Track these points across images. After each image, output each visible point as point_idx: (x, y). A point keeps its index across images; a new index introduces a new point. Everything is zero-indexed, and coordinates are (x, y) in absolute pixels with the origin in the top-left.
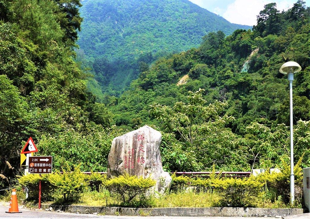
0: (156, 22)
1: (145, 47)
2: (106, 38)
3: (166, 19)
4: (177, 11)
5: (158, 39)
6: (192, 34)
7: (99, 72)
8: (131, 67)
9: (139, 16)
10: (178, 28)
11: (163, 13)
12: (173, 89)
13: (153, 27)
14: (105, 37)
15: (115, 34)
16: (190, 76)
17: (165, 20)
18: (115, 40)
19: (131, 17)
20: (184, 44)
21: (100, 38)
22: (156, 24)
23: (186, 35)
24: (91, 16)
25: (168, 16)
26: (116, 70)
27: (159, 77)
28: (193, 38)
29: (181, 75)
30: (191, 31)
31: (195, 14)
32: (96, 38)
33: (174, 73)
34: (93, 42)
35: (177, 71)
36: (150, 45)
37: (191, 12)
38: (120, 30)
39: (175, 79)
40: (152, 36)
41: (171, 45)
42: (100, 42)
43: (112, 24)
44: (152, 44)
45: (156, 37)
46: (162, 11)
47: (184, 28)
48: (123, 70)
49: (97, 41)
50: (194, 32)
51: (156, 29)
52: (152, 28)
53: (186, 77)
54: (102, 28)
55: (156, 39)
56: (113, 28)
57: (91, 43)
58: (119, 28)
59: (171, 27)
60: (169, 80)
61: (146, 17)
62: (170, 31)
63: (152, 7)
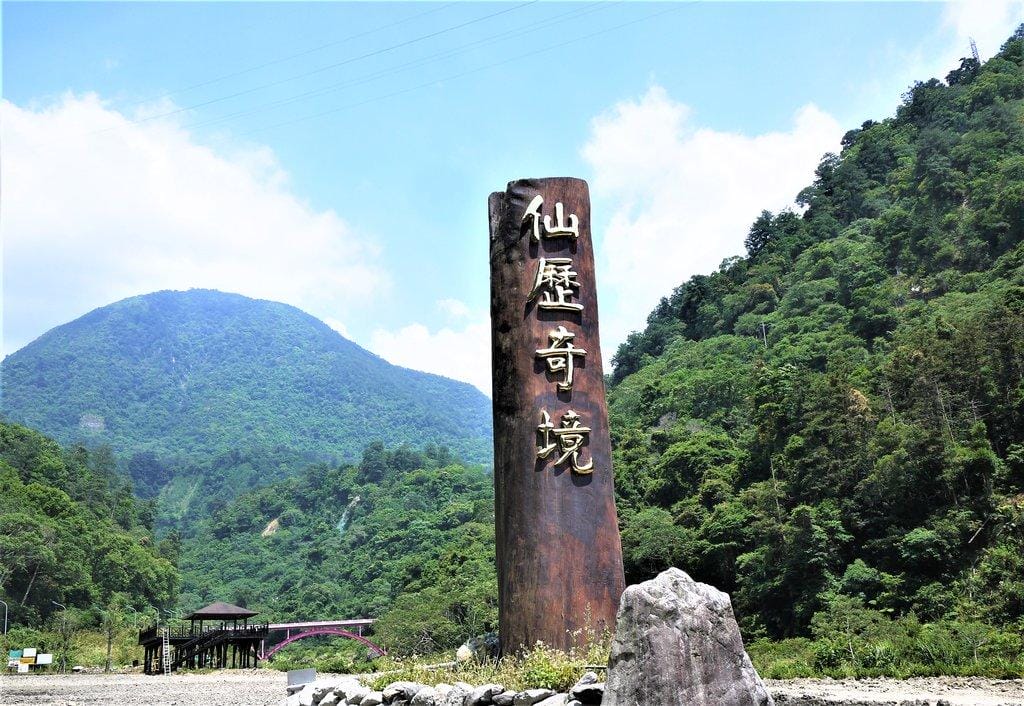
0: (254, 366)
1: (230, 418)
2: (152, 394)
3: (274, 361)
4: (300, 345)
5: (258, 402)
6: (322, 396)
7: (139, 477)
8: (200, 471)
9: (221, 351)
10: (297, 381)
11: (269, 349)
12: (255, 543)
13: (248, 377)
14: (150, 391)
15: (170, 385)
16: (280, 523)
17: (273, 364)
18: (170, 398)
19: (206, 350)
20: (306, 416)
21: (137, 393)
22: (254, 371)
23: (312, 398)
24: (120, 344)
25: (280, 354)
26: (172, 475)
27: (240, 521)
28: (325, 405)
29: (270, 519)
30: (320, 389)
31: (331, 355)
32: (131, 393)
33: (261, 517)
34: (124, 400)
35: (264, 513)
36: (240, 415)
37: (324, 351)
38: (182, 376)
39: (262, 525)
40: (245, 398)
41: (282, 416)
42: (139, 401)
43: (166, 365)
44: (245, 413)
45: (254, 398)
46: (267, 345)
47: (308, 383)
48: (185, 476)
49: (131, 399)
50: (327, 392)
51: (254, 382)
52: (246, 379)
53: (275, 523)
54: (144, 371)
55: (252, 403)
56: (167, 372)
57: (120, 403)
58: (178, 372)
59: (284, 379)
60: (254, 526)
61: (236, 355)
62: (281, 386)
63: (249, 334)
